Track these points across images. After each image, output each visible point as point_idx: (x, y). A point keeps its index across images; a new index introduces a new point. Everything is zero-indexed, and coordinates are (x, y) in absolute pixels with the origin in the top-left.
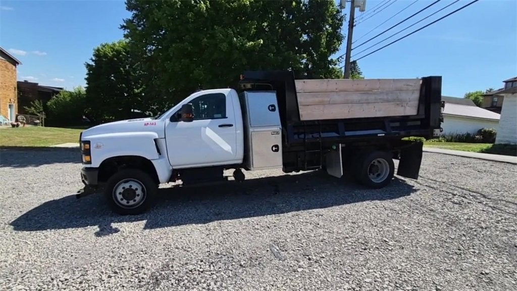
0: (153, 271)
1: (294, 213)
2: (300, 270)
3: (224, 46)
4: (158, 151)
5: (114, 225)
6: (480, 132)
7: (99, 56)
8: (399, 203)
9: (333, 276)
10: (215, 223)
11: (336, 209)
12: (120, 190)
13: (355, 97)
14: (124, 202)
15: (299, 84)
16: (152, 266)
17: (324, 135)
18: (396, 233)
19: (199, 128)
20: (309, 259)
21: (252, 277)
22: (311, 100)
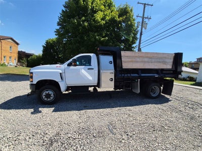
0: (51, 136)
1: (119, 108)
2: (123, 141)
3: (93, 40)
4: (61, 78)
5: (40, 109)
6: (188, 77)
7: (47, 43)
8: (165, 107)
9: (140, 147)
10: (84, 111)
11: (137, 107)
12: (44, 94)
13: (146, 60)
14: (46, 99)
15: (123, 53)
16: (51, 133)
17: (132, 75)
18: (167, 122)
19: (79, 69)
20: (127, 135)
21: (99, 144)
22: (127, 60)
